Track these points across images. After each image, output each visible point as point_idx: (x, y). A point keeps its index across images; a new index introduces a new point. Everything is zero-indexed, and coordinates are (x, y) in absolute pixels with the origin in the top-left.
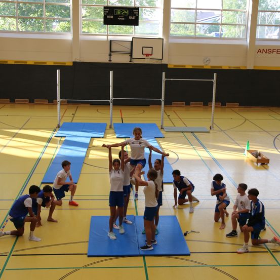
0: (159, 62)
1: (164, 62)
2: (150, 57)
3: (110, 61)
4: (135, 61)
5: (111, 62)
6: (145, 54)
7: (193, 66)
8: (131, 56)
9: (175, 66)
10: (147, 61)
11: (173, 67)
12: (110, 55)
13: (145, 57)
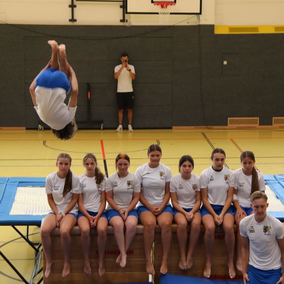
0: (192, 21)
1: (205, 20)
2: (171, 9)
3: (73, 20)
4: (134, 21)
5: (75, 24)
6: (158, 3)
7: (277, 28)
8: (124, 7)
9: (231, 29)
10: (164, 19)
11: (227, 32)
12: (72, 6)
13: (157, 8)
